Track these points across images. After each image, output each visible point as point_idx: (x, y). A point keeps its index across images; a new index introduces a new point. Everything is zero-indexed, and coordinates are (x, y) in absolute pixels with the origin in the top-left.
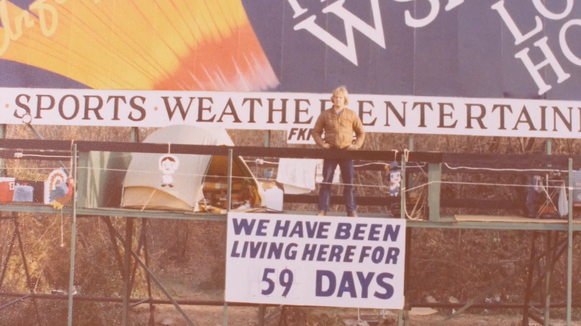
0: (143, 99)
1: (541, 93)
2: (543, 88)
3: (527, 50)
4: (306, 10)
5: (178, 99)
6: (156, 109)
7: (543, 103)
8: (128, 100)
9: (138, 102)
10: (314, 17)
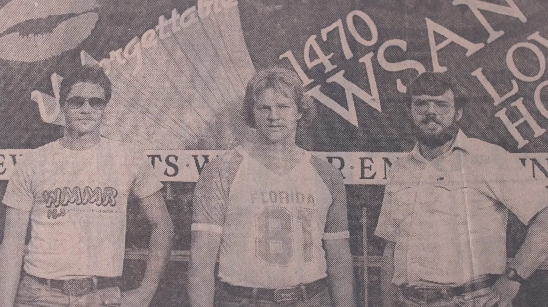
0: (176, 158)
1: (520, 146)
2: (522, 142)
3: (504, 110)
4: (312, 80)
5: (206, 157)
6: (188, 165)
7: (522, 155)
8: (164, 158)
9: (172, 160)
10: (319, 86)
